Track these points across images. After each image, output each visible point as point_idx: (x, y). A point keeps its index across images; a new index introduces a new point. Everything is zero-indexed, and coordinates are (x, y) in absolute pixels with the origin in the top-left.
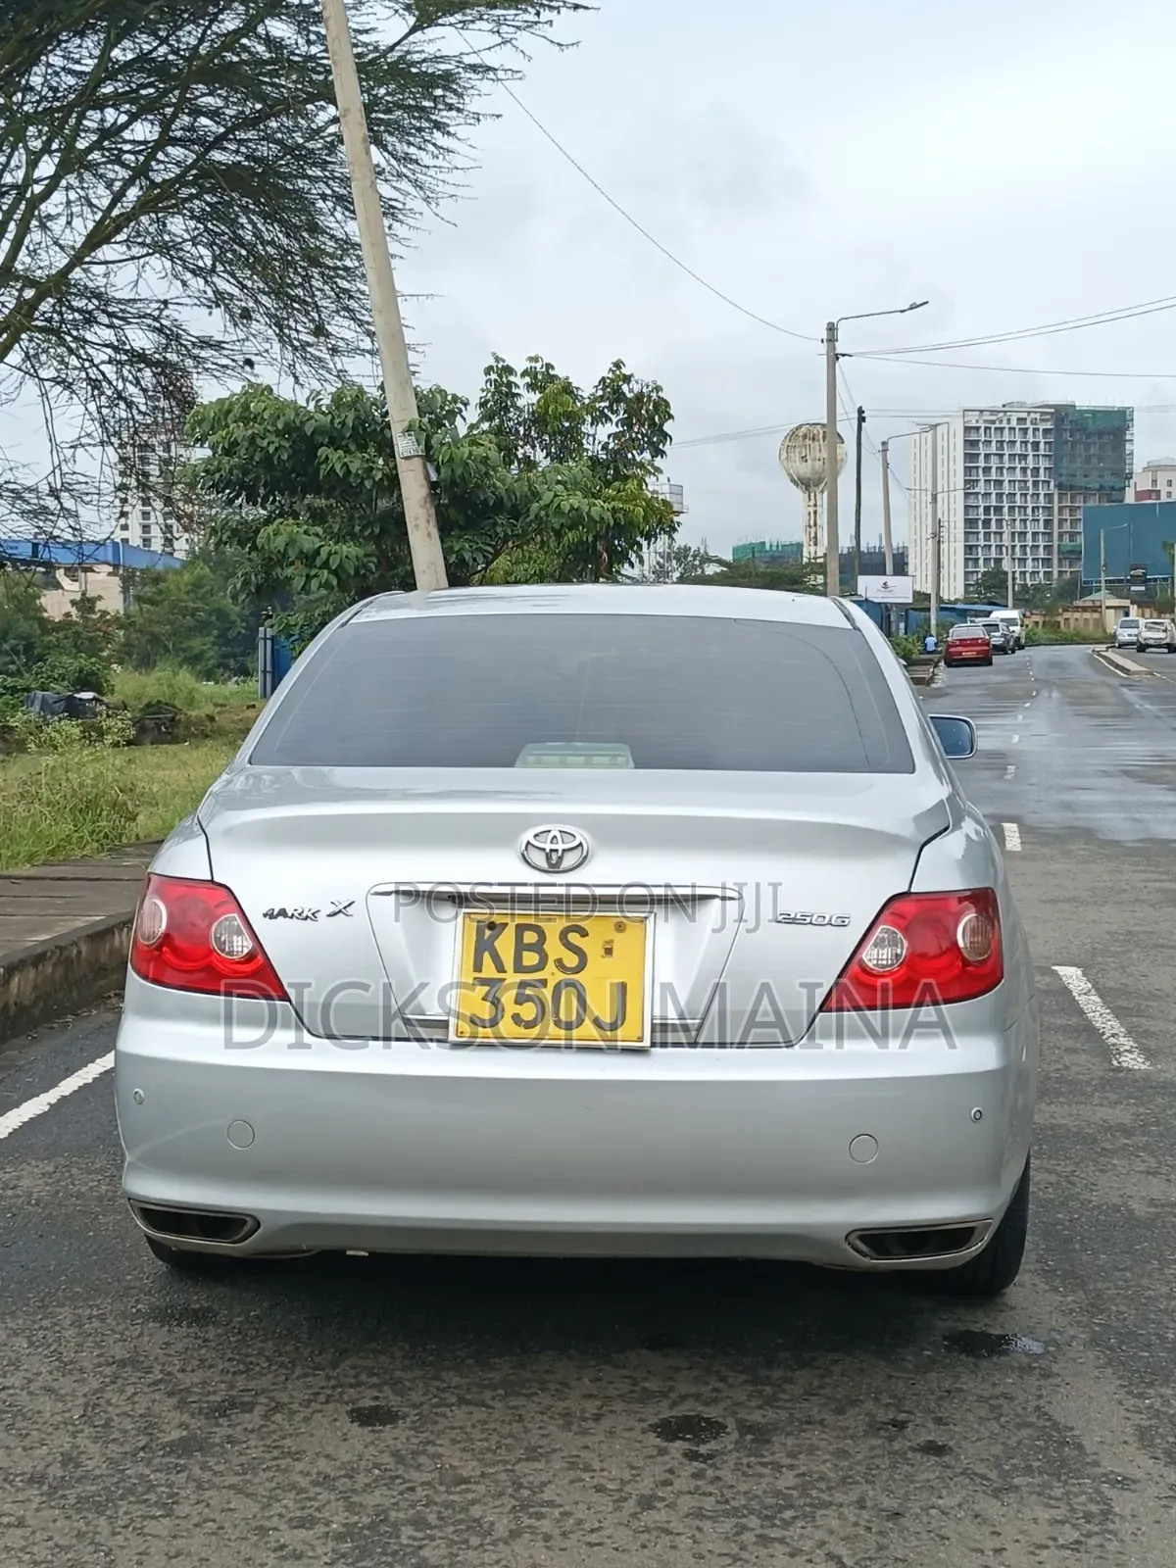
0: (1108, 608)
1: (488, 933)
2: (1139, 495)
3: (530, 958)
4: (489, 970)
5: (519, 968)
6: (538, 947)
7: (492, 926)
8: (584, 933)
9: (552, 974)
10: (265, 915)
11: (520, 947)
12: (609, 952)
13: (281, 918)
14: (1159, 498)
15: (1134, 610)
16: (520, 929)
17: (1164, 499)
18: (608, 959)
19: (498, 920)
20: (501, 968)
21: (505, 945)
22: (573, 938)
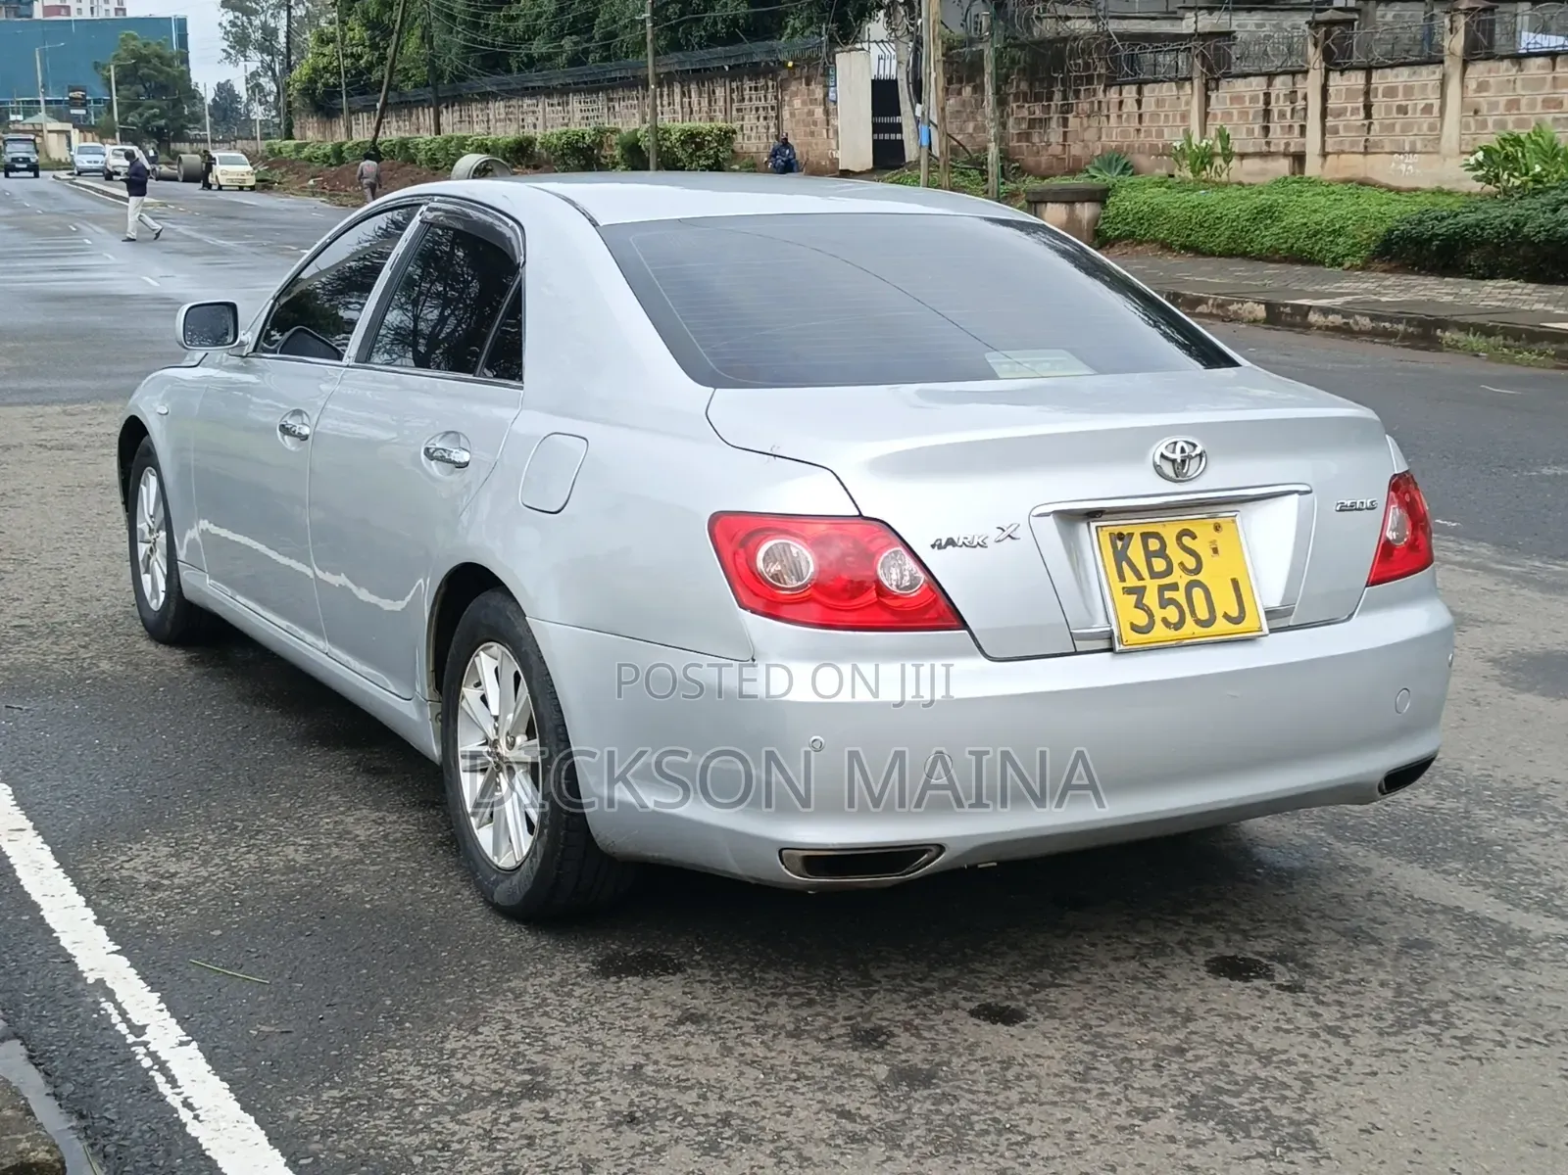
0: (50, 132)
1: (1119, 544)
2: (48, 10)
3: (1159, 565)
4: (1132, 581)
5: (1154, 575)
6: (1162, 553)
7: (1121, 537)
8: (1194, 537)
9: (1179, 578)
10: (933, 546)
11: (1149, 555)
12: (1215, 551)
13: (950, 547)
14: (69, 14)
15: (75, 134)
16: (1145, 536)
17: (74, 16)
18: (1216, 558)
19: (1125, 531)
20: (1141, 578)
21: (1136, 552)
22: (1186, 540)
